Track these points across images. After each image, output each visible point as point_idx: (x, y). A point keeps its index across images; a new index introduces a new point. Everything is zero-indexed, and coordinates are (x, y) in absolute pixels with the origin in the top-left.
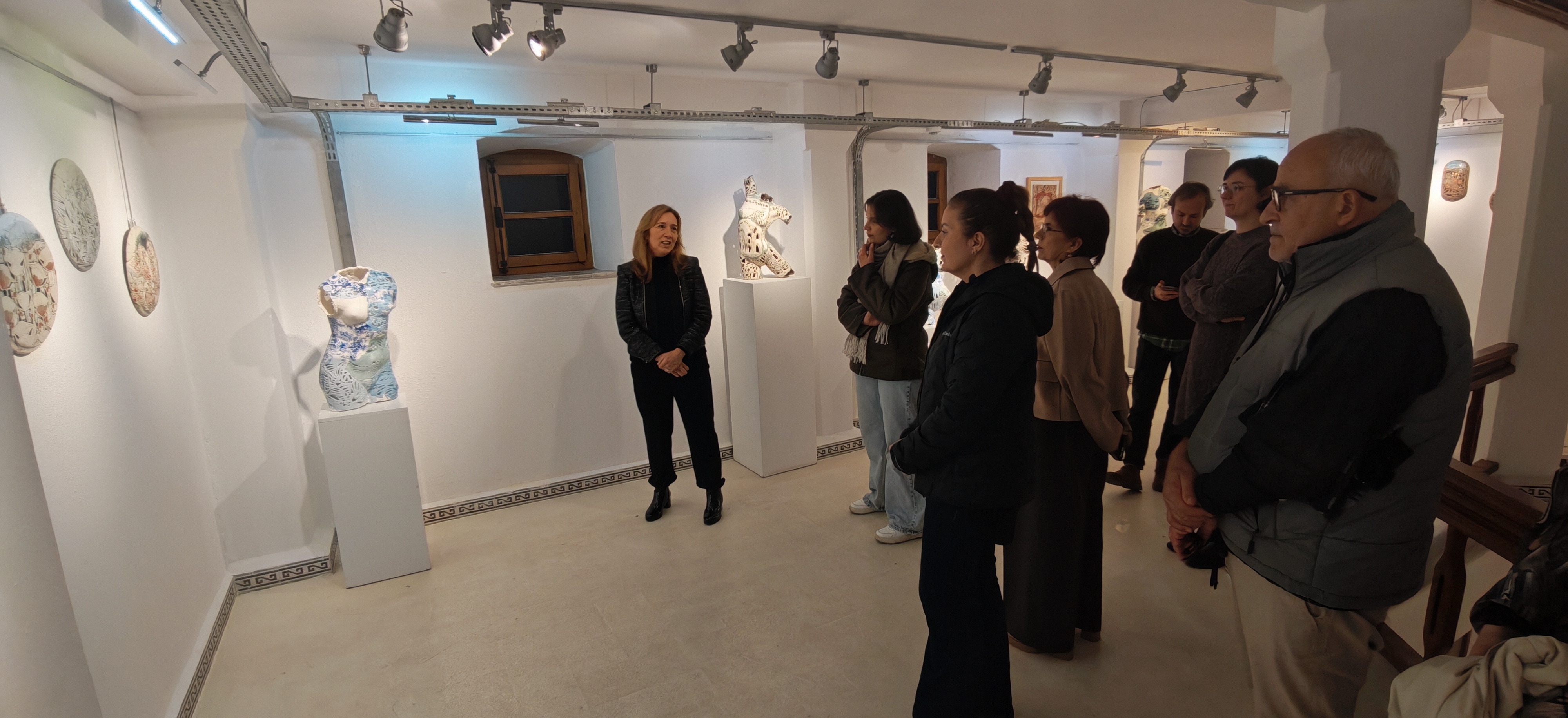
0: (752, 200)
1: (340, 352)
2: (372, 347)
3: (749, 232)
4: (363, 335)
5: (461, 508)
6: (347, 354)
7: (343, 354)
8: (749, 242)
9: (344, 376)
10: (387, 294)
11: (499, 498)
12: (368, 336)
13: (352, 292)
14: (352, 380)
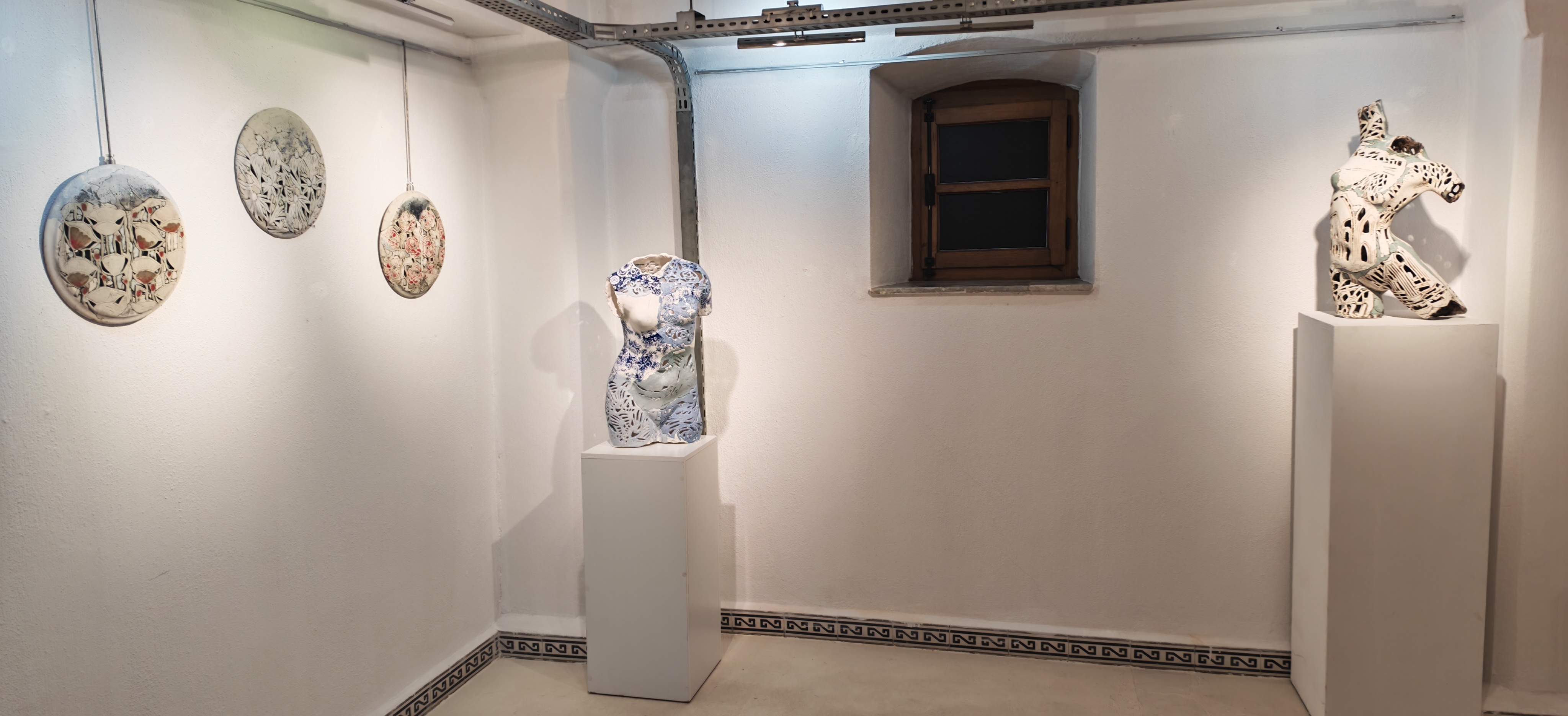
0: (1367, 151)
1: (626, 368)
2: (665, 366)
3: (1348, 217)
4: (653, 348)
5: (792, 620)
6: (634, 370)
7: (628, 371)
8: (1347, 239)
9: (626, 400)
10: (690, 293)
11: (845, 622)
12: (659, 350)
13: (642, 288)
14: (634, 408)
